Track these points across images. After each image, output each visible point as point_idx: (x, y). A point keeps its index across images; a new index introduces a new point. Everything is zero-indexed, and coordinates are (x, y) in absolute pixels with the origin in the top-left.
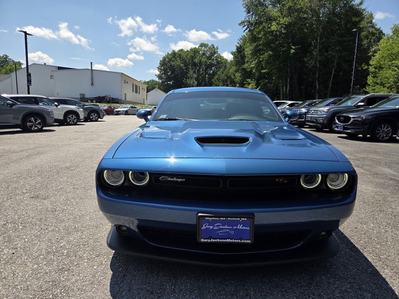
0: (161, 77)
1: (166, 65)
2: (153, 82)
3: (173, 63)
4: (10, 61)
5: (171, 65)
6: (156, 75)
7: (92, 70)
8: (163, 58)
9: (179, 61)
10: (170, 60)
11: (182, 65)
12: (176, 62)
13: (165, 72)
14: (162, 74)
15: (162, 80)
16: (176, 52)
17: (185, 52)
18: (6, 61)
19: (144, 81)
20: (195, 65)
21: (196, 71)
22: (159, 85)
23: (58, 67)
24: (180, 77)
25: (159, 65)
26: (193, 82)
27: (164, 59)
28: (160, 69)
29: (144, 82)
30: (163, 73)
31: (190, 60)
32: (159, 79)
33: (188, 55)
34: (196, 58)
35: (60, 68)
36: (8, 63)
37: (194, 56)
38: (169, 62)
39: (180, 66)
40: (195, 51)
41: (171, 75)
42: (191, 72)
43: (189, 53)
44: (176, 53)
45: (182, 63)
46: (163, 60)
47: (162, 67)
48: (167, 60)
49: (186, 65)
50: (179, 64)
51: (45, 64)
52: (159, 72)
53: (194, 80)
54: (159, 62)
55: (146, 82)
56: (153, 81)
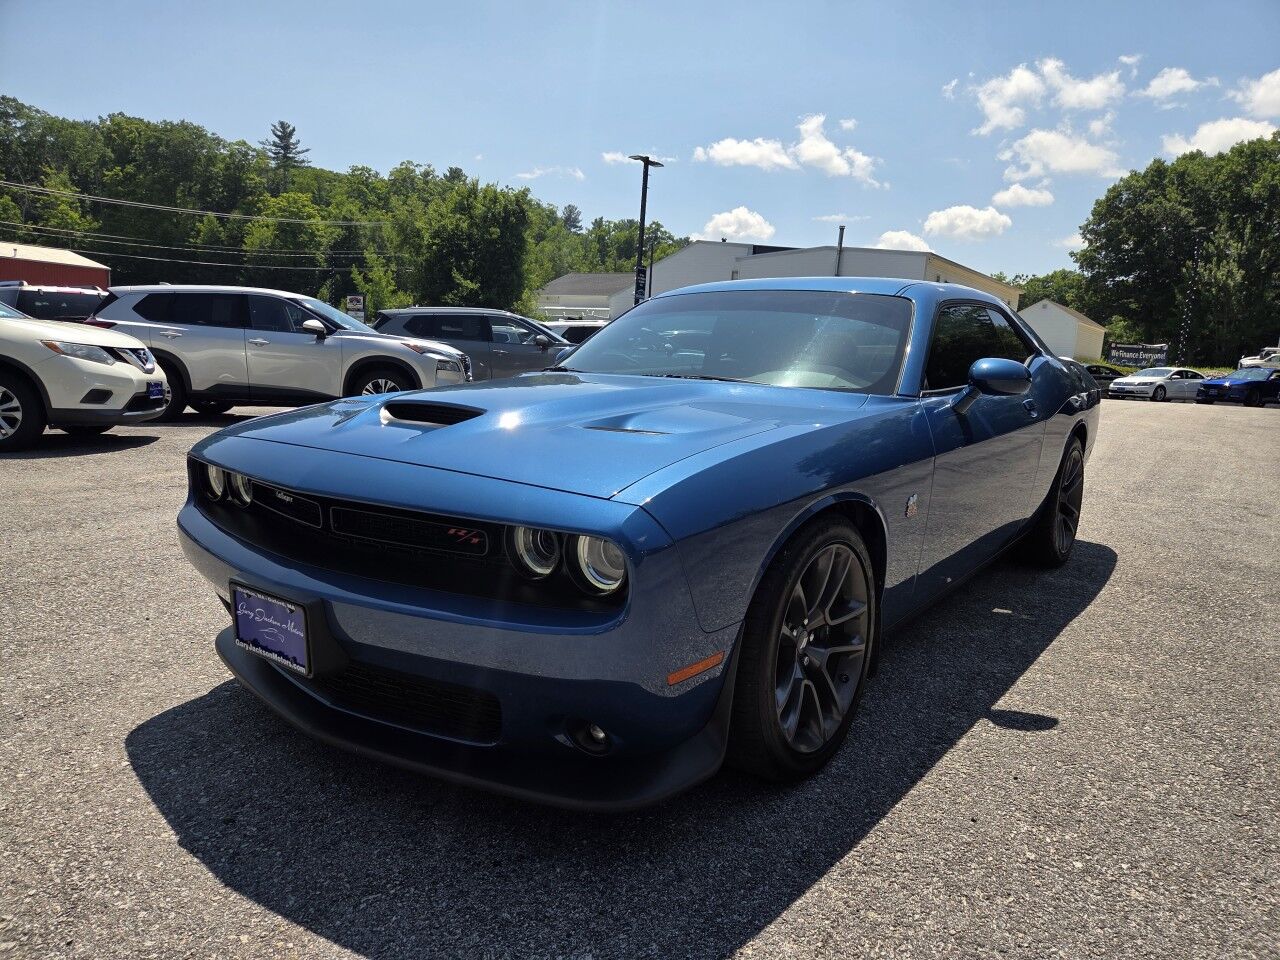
0: (1093, 258)
1: (1120, 216)
2: (1063, 279)
3: (1145, 208)
4: (664, 239)
5: (1139, 214)
6: (1072, 254)
7: (841, 250)
8: (1109, 190)
9: (1174, 196)
10: (1138, 196)
11: (1184, 211)
12: (1161, 203)
13: (1109, 240)
14: (1097, 250)
15: (1093, 269)
16: (1168, 163)
17: (1209, 162)
18: (656, 238)
19: (1030, 277)
20: (1247, 206)
21: (1247, 231)
22: (1079, 288)
23: (755, 247)
24: (1174, 257)
25: (1091, 218)
26: (1230, 274)
27: (1115, 194)
28: (1092, 232)
29: (1032, 280)
30: (1101, 248)
31: (1225, 188)
32: (1081, 267)
33: (1218, 170)
34: (1256, 179)
35: (758, 250)
36: (659, 243)
37: (1246, 172)
38: (1132, 204)
39: (1177, 215)
40: (1254, 153)
41: (1134, 250)
42: (1222, 235)
43: (1222, 163)
44: (1166, 170)
45: (1186, 205)
46: (1107, 197)
47: (1099, 225)
48: (1125, 197)
49: (1206, 211)
50: (1172, 208)
51: (724, 240)
52: (1087, 244)
53: (1234, 266)
54: (1092, 206)
55: (1038, 280)
56: (1064, 275)
